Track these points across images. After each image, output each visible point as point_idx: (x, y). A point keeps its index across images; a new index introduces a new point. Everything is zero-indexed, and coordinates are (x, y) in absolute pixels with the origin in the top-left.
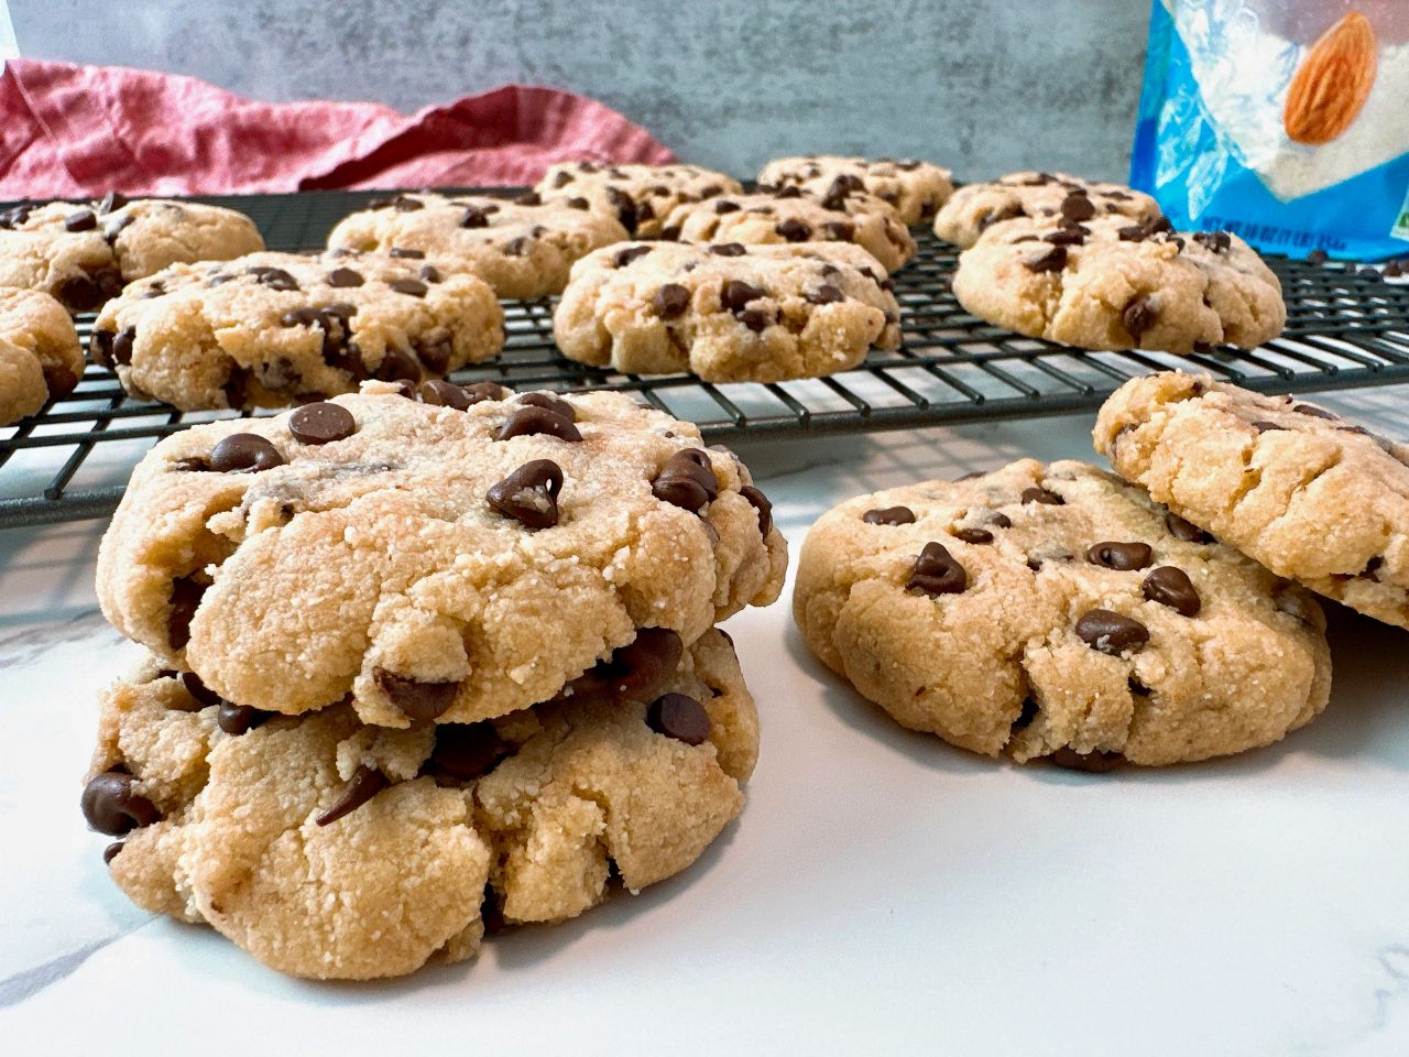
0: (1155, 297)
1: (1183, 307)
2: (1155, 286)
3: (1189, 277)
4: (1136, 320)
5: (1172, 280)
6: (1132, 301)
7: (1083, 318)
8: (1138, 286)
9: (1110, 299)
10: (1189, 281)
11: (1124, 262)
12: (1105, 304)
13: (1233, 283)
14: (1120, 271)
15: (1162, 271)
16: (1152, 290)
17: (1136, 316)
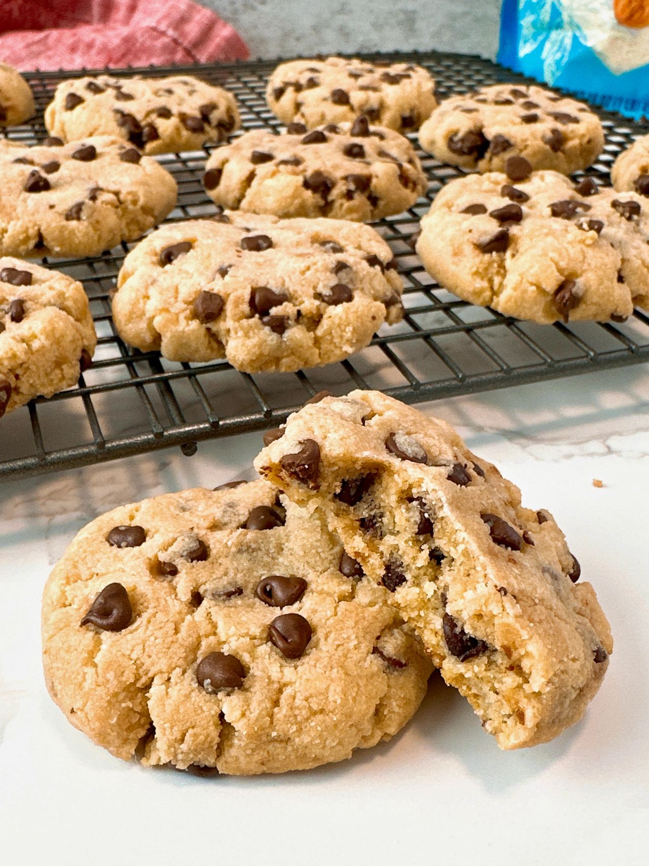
0: (580, 281)
1: (602, 289)
2: (579, 272)
3: (607, 260)
4: (565, 304)
5: (593, 264)
6: (561, 287)
7: (523, 299)
8: (566, 273)
9: (544, 286)
10: (606, 265)
11: (555, 250)
12: (541, 290)
13: (641, 259)
14: (552, 260)
15: (585, 257)
16: (577, 276)
17: (564, 301)
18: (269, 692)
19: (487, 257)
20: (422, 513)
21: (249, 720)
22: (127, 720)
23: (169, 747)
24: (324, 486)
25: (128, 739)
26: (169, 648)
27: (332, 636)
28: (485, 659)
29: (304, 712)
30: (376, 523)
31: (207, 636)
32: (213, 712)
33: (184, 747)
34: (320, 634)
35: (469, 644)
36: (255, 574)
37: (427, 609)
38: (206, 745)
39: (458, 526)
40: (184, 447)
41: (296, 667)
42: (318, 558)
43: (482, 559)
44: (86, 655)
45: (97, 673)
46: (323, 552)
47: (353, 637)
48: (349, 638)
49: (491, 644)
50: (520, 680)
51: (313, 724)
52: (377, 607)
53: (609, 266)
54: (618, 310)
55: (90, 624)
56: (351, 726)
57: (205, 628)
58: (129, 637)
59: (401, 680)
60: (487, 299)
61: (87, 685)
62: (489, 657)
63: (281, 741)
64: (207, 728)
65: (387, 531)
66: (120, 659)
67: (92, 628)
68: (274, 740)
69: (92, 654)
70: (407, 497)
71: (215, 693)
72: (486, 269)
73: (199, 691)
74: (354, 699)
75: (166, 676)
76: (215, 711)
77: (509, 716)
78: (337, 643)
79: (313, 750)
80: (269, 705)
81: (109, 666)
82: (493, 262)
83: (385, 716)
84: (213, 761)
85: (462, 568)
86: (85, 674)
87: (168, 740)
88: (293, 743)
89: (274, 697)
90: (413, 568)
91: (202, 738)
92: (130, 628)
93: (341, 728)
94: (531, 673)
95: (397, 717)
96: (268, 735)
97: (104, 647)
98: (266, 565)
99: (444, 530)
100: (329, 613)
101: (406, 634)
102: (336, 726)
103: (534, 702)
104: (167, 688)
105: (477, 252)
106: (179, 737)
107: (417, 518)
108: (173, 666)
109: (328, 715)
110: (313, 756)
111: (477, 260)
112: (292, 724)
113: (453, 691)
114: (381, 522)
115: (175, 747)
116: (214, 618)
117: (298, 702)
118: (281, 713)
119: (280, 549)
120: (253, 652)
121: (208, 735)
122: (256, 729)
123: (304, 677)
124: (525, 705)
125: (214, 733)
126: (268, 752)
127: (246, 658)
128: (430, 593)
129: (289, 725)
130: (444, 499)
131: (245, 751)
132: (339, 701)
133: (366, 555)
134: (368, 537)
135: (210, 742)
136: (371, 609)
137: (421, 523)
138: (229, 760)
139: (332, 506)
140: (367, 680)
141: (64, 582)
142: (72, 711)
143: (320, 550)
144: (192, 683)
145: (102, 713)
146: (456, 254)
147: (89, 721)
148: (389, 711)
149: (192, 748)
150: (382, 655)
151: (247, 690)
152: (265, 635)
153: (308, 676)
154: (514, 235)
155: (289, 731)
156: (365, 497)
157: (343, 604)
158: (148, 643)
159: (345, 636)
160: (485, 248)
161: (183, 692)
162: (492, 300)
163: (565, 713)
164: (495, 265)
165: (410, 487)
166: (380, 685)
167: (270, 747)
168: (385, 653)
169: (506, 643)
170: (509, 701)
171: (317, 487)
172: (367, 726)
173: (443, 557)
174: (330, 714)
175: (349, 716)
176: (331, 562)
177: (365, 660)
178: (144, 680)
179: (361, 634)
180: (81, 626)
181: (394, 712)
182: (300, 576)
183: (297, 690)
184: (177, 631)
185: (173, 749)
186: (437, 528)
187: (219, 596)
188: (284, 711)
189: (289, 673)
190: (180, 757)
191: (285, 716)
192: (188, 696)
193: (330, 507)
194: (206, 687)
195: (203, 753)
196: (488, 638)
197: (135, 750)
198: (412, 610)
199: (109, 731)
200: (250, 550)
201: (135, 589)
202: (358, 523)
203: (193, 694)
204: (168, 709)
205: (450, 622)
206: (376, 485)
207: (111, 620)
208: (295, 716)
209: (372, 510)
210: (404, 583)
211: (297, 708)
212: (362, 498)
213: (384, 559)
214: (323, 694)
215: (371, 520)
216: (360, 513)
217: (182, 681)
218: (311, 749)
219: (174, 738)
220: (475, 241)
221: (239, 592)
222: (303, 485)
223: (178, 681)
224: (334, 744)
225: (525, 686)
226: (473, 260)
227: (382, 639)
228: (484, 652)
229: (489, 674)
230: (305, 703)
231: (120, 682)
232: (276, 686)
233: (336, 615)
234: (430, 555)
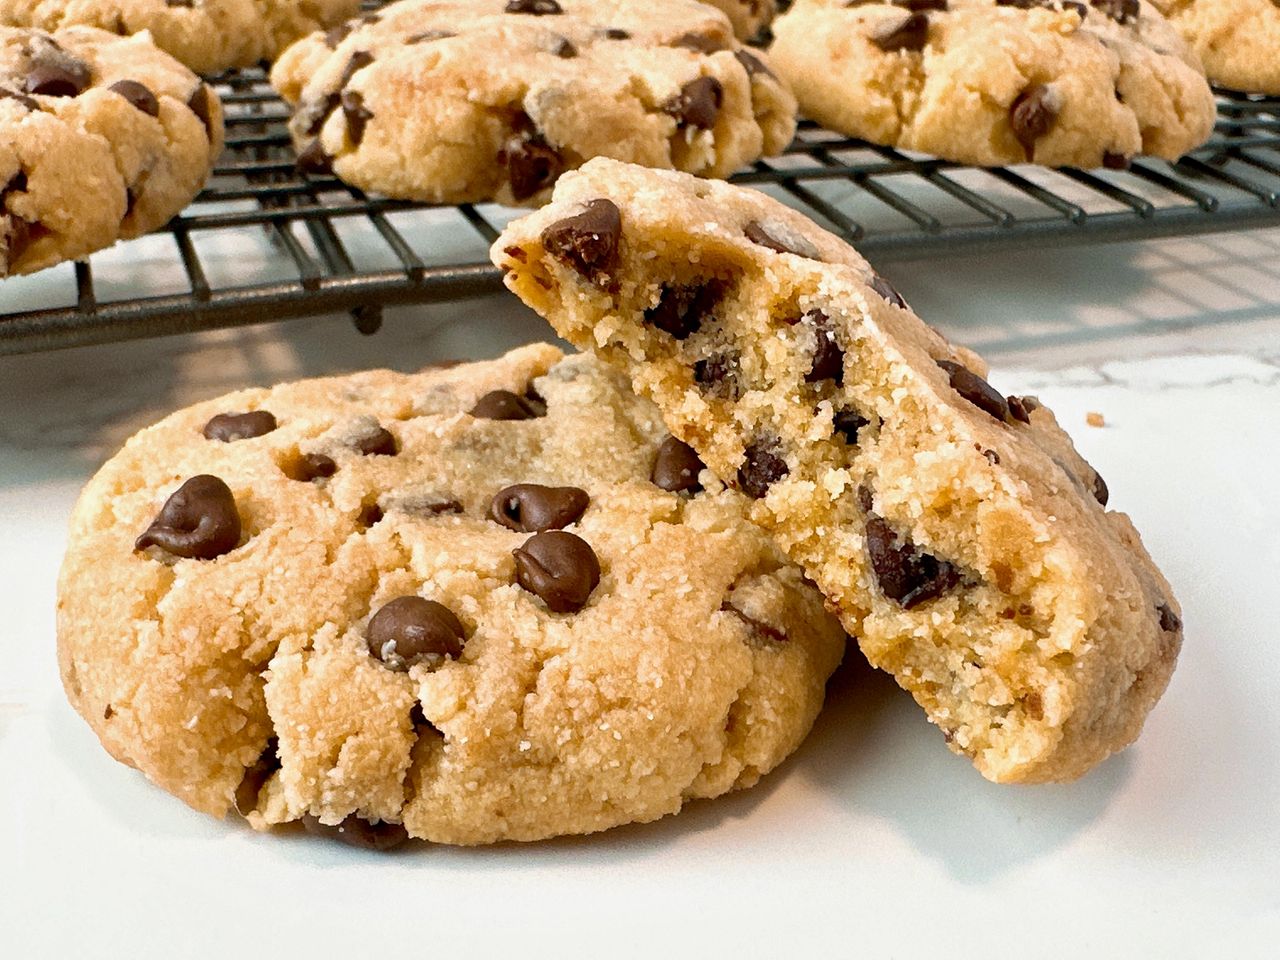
0: (1055, 87)
1: (1090, 103)
2: (1052, 72)
3: (1097, 59)
4: (1030, 123)
5: (1075, 62)
6: (1023, 96)
7: (956, 118)
8: (1030, 73)
9: (993, 92)
10: (1096, 65)
11: (1008, 37)
12: (988, 101)
13: (1151, 67)
14: (1006, 50)
15: (1060, 51)
16: (1049, 79)
17: (1030, 116)
18: (515, 665)
19: (891, 57)
20: (820, 334)
21: (474, 716)
22: (219, 724)
23: (305, 776)
24: (628, 287)
25: (221, 767)
26: (312, 587)
27: (641, 576)
28: (952, 602)
29: (588, 703)
30: (726, 372)
31: (389, 570)
32: (399, 703)
33: (337, 775)
34: (618, 572)
35: (922, 571)
36: (488, 482)
37: (831, 524)
38: (384, 773)
39: (892, 354)
40: (357, 313)
41: (570, 625)
42: (609, 461)
43: (944, 408)
44: (142, 598)
45: (161, 631)
46: (620, 452)
47: (683, 578)
48: (675, 580)
49: (967, 566)
50: (1029, 635)
51: (604, 727)
52: (727, 533)
53: (1100, 68)
54: (1118, 142)
55: (154, 546)
56: (682, 736)
57: (385, 554)
58: (232, 567)
59: (780, 660)
60: (892, 130)
61: (138, 655)
62: (961, 599)
63: (538, 765)
64: (387, 733)
65: (747, 386)
66: (211, 605)
67: (159, 554)
68: (524, 762)
69: (153, 598)
70: (787, 316)
71: (403, 668)
72: (890, 78)
73: (372, 665)
74: (689, 683)
75: (304, 638)
76: (403, 701)
77: (1005, 710)
78: (653, 586)
79: (605, 784)
80: (515, 689)
81: (186, 617)
82: (902, 66)
83: (748, 729)
84: (396, 808)
85: (902, 433)
86: (136, 634)
87: (305, 758)
88: (563, 769)
89: (527, 676)
90: (803, 445)
91: (375, 754)
92: (235, 553)
93: (662, 735)
94: (1052, 618)
95: (771, 733)
96: (512, 751)
97: (179, 584)
98: (508, 471)
99: (865, 365)
100: (634, 540)
101: (785, 586)
102: (652, 732)
103: (1060, 674)
104: (305, 660)
105: (874, 49)
106: (327, 754)
107: (810, 343)
108: (320, 618)
109: (636, 709)
110: (605, 798)
111: (875, 62)
112: (562, 727)
113: (884, 682)
114: (738, 368)
115: (318, 777)
116: (405, 541)
117: (574, 683)
118: (538, 705)
119: (536, 448)
120: (484, 597)
121: (386, 750)
122: (488, 733)
123: (588, 637)
124: (1042, 681)
125: (400, 745)
126: (512, 787)
127: (469, 606)
128: (837, 490)
129: (557, 728)
130: (863, 307)
131: (463, 784)
132: (659, 683)
133: (708, 428)
134: (711, 396)
135: (392, 766)
136: (716, 536)
137: (818, 353)
138: (430, 806)
139: (642, 334)
140: (713, 654)
141: (111, 489)
142: (109, 713)
143: (612, 449)
144: (357, 650)
145: (168, 707)
146: (836, 57)
147: (140, 725)
148: (756, 718)
149: (353, 777)
150: (740, 614)
151: (470, 662)
152: (508, 572)
153: (596, 636)
154: (937, 26)
155: (555, 741)
156: (706, 323)
157: (660, 526)
158: (269, 577)
159: (667, 576)
160: (887, 43)
161: (341, 664)
162: (899, 131)
163: (1114, 713)
164: (906, 71)
165: (795, 297)
166: (740, 663)
167: (517, 777)
168: (745, 612)
169: (1000, 555)
170: (1007, 678)
171: (613, 289)
172: (714, 742)
173: (863, 422)
174: (641, 709)
175: (679, 713)
176: (634, 468)
177: (708, 619)
178: (258, 645)
179: (698, 575)
180: (136, 552)
181: (765, 722)
182: (575, 484)
183: (572, 662)
184: (329, 559)
185: (313, 781)
186: (850, 361)
187: (417, 508)
188: (546, 700)
189: (556, 630)
190: (328, 796)
191: (548, 710)
192: (348, 674)
193: (638, 338)
194: (384, 658)
195: (375, 789)
196: (961, 554)
197: (236, 792)
198: (800, 528)
199: (181, 745)
200: (478, 446)
201: (249, 493)
202: (692, 372)
203: (359, 669)
204: (306, 696)
205: (880, 531)
206: (727, 299)
207: (195, 538)
208: (570, 711)
209: (718, 346)
210: (784, 476)
211: (575, 695)
212: (700, 325)
213: (743, 435)
214: (626, 670)
215: (716, 365)
216: (696, 352)
217: (336, 647)
218: (599, 782)
219: (316, 754)
220: (870, 35)
221: (457, 508)
222: (585, 284)
223: (331, 647)
224: (647, 772)
225: (1042, 643)
226: (867, 63)
227: (739, 589)
228: (951, 586)
229: (962, 629)
230: (588, 684)
231: (208, 647)
232: (528, 656)
233: (648, 541)
234: (835, 420)
